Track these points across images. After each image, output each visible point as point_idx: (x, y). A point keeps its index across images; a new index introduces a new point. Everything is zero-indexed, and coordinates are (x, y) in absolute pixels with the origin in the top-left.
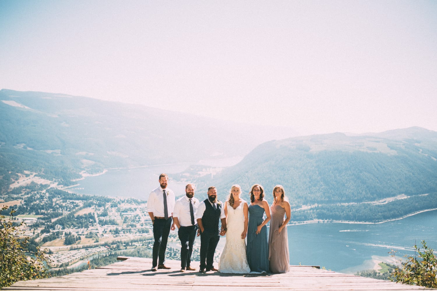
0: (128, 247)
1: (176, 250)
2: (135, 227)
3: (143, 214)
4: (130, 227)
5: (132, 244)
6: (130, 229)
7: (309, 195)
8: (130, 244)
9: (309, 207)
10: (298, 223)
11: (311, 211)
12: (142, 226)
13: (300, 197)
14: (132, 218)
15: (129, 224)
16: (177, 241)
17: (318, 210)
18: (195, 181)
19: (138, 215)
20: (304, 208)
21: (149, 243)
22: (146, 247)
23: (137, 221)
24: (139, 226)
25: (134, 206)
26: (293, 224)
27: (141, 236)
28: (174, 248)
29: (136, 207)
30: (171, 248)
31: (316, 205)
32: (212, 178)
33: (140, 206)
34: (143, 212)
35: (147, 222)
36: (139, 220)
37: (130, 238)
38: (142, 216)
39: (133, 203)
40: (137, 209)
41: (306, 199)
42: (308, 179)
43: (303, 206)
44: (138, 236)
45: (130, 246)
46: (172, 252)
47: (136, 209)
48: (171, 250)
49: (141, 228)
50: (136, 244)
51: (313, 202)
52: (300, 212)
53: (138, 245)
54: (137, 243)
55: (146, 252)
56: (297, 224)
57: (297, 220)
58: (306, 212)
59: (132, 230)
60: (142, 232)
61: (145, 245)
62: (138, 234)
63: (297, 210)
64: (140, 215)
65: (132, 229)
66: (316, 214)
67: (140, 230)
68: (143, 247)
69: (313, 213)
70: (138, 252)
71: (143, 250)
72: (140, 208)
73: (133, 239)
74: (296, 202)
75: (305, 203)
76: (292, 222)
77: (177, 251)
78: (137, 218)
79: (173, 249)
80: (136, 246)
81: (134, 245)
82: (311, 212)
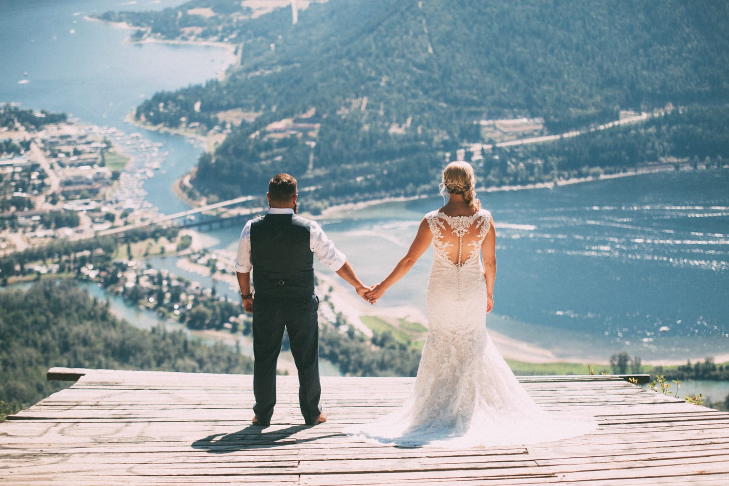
0: (12, 279)
1: (179, 280)
2: (31, 206)
3: (54, 160)
4: (13, 209)
5: (22, 268)
6: (13, 218)
7: (645, 73)
8: (18, 268)
9: (644, 116)
10: (606, 173)
11: (652, 130)
12: (54, 202)
13: (611, 82)
14: (17, 177)
15: (9, 197)
16: (178, 250)
17: (674, 128)
18: (233, 36)
19: (38, 166)
20: (628, 118)
21: (83, 261)
22: (72, 275)
23: (34, 189)
24: (42, 204)
25: (20, 135)
26: (590, 179)
27: (54, 237)
28: (172, 276)
29: (28, 136)
30: (160, 277)
31: (670, 108)
32: (295, 20)
33: (41, 135)
34: (55, 156)
35: (71, 188)
36: (43, 185)
37: (14, 246)
38: (52, 167)
39: (17, 125)
40: (33, 146)
41: (632, 87)
42: (641, 16)
43: (622, 113)
44: (42, 237)
45: (17, 274)
46: (165, 289)
47: (26, 145)
48: (160, 283)
49: (51, 212)
50: (37, 267)
51: (658, 100)
52: (612, 132)
53: (43, 270)
54: (40, 262)
55: (72, 292)
56: (603, 177)
57: (602, 165)
58: (633, 132)
59: (21, 220)
60: (53, 225)
61: (69, 270)
62: (40, 232)
63: (602, 127)
64: (45, 164)
65: (19, 214)
66: (668, 141)
67: (47, 219)
68: (64, 275)
69: (659, 135)
70: (47, 295)
71: (62, 288)
72: (43, 141)
73: (27, 250)
74: (598, 98)
75: (633, 104)
76: (585, 170)
77: (182, 285)
78: (34, 175)
79: (168, 279)
80: (39, 274)
81: (31, 271)
82: (650, 134)
